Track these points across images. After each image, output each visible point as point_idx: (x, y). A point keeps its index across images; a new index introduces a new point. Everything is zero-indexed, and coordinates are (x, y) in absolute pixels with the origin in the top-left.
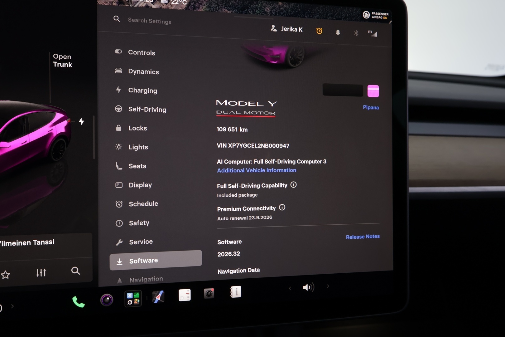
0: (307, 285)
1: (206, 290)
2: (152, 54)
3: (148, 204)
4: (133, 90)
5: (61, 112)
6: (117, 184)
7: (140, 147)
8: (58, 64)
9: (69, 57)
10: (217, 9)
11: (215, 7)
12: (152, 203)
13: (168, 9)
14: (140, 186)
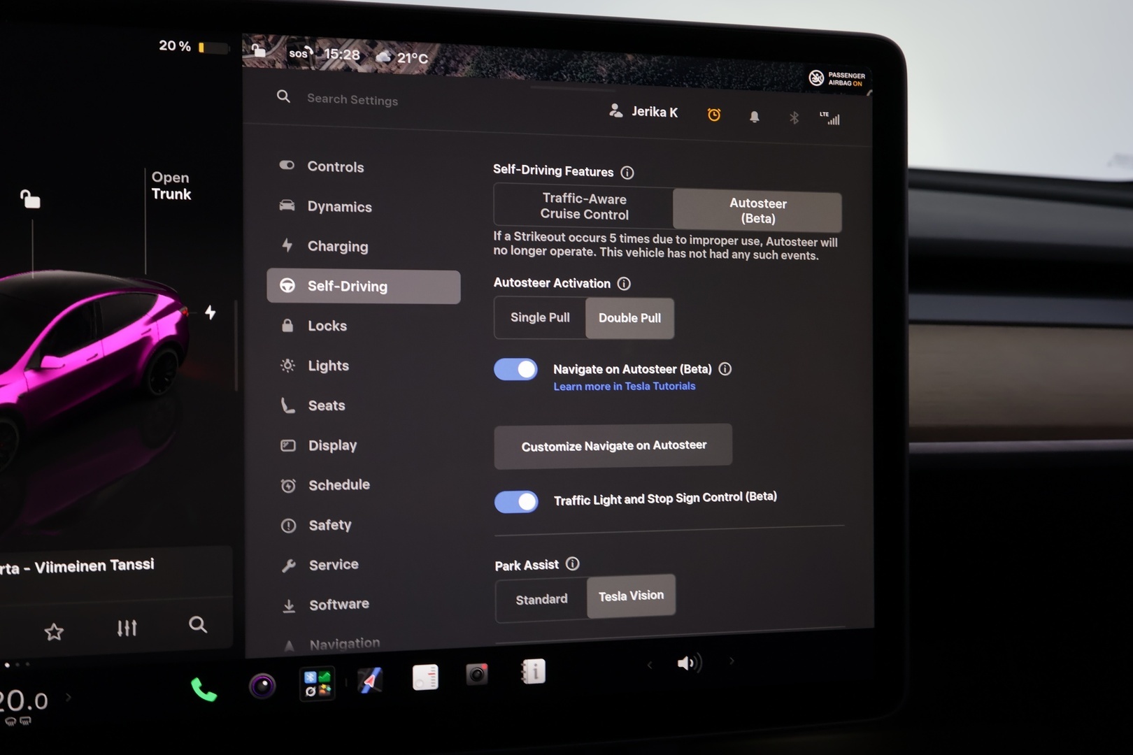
0: (686, 658)
1: (470, 667)
2: (357, 169)
3: (348, 485)
4: (318, 246)
5: (168, 293)
6: (284, 443)
7: (333, 366)
8: (162, 193)
9: (185, 179)
10: (495, 72)
11: (490, 68)
12: (357, 483)
13: (390, 75)
14: (332, 448)
